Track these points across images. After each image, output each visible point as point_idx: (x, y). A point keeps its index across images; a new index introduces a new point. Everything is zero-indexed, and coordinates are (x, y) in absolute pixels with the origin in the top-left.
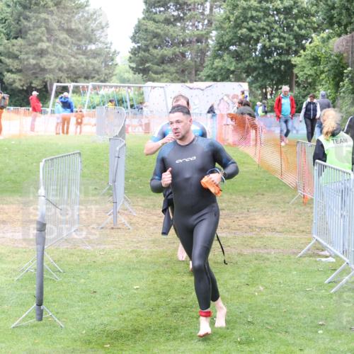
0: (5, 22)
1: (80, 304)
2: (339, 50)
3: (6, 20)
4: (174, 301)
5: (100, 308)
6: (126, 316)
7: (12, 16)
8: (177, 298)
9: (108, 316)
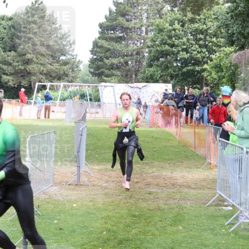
0: (2, 40)
1: (54, 238)
2: (235, 62)
3: (3, 38)
4: (120, 236)
5: (68, 241)
6: (86, 246)
7: (7, 36)
8: (122, 234)
9: (73, 246)
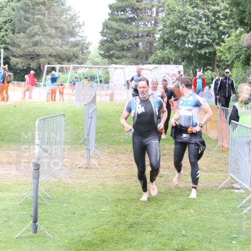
0: (11, 22)
1: (64, 221)
2: (247, 43)
3: (11, 20)
4: (130, 220)
5: (78, 225)
6: (96, 230)
7: (15, 18)
8: (132, 217)
9: (84, 230)
